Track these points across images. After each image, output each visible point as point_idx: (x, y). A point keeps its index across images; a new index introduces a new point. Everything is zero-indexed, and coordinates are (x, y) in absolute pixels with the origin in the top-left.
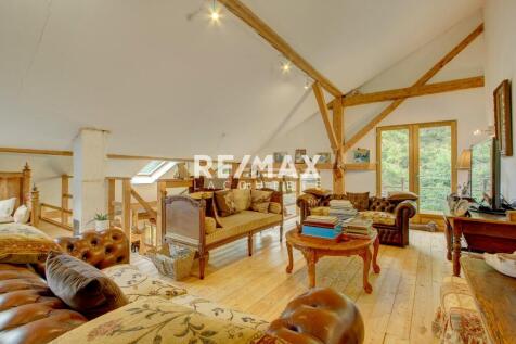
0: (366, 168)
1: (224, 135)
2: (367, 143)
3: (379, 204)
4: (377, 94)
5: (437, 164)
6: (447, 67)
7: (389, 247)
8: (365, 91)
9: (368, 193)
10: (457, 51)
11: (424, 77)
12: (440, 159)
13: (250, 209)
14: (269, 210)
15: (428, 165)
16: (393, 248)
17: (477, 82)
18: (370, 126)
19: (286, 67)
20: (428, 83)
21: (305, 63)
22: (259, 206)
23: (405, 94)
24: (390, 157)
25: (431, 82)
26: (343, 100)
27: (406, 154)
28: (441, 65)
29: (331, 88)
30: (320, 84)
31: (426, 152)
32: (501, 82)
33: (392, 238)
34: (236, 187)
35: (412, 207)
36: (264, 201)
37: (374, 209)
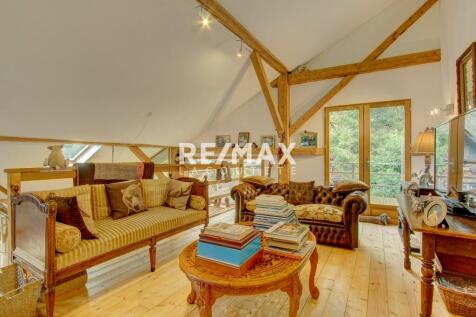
0: (313, 154)
1: (150, 114)
2: (314, 125)
3: (325, 195)
4: (325, 70)
5: (387, 149)
6: (400, 39)
7: (335, 250)
8: (312, 67)
9: (313, 183)
10: (411, 21)
11: (376, 51)
12: (389, 144)
13: (166, 205)
14: (188, 206)
15: (378, 150)
16: (340, 251)
17: (433, 56)
18: (317, 106)
19: (206, 22)
20: (380, 58)
21: (235, 23)
22: (175, 201)
23: (355, 70)
24: (342, 143)
25: (382, 56)
26: (289, 77)
27: (357, 140)
28: (394, 37)
29: (274, 62)
30: (259, 55)
31: (377, 138)
32: (470, 43)
33: (339, 238)
34: (151, 177)
35: (362, 200)
36: (182, 194)
37: (320, 201)
